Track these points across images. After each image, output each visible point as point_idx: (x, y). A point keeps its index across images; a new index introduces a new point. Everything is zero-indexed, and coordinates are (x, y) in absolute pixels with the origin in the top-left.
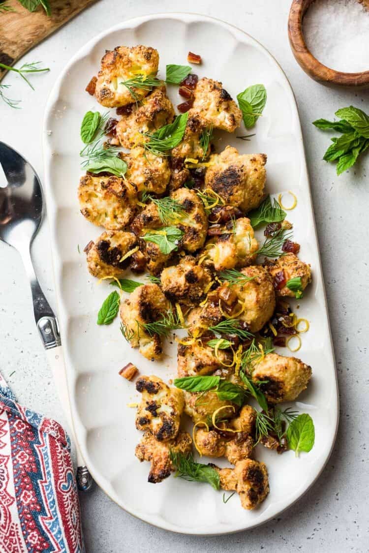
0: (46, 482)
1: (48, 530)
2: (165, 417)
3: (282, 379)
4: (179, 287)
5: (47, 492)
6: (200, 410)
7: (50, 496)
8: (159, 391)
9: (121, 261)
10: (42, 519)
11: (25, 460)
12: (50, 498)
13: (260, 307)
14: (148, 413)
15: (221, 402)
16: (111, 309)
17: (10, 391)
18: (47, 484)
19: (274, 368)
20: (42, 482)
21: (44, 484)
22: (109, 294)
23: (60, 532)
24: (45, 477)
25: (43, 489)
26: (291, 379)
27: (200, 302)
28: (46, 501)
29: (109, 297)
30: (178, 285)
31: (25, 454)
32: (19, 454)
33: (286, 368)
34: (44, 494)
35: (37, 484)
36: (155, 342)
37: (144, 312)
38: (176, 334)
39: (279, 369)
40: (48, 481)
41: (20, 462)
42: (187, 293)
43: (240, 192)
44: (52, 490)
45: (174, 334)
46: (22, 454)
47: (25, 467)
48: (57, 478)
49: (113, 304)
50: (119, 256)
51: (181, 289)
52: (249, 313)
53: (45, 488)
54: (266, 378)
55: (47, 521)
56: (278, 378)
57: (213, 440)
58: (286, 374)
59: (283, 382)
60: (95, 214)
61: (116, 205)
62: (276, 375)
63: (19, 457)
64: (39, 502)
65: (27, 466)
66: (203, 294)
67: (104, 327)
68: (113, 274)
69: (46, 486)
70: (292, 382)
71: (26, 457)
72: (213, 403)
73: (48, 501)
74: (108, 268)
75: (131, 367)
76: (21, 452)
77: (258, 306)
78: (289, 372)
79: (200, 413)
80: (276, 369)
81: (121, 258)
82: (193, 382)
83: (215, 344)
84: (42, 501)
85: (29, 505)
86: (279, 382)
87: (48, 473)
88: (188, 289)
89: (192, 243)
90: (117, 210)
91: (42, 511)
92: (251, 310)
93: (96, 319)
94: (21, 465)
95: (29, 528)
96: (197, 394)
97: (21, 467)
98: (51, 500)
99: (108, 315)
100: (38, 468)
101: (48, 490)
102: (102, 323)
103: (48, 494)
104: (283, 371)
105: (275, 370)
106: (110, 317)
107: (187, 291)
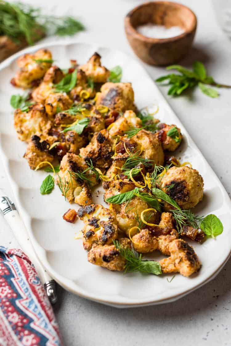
1: (26, 309)
2: (105, 223)
3: (182, 179)
4: (94, 151)
5: (20, 285)
6: (130, 215)
8: (96, 209)
9: (50, 149)
10: (20, 302)
13: (153, 146)
14: (92, 228)
15: (144, 207)
16: (49, 184)
19: (175, 173)
22: (46, 177)
23: (36, 307)
26: (190, 178)
27: (111, 157)
29: (46, 179)
30: (93, 149)
33: (184, 171)
36: (85, 188)
37: (73, 167)
38: (100, 191)
39: (179, 173)
42: (101, 152)
43: (120, 101)
45: (98, 191)
48: (27, 277)
49: (50, 182)
50: (48, 146)
51: (95, 152)
52: (147, 151)
54: (172, 182)
55: (25, 301)
56: (180, 179)
57: (146, 233)
58: (186, 175)
59: (184, 181)
60: (27, 132)
61: (40, 119)
62: (178, 177)
66: (111, 150)
67: (46, 196)
68: (46, 160)
70: (192, 180)
72: (139, 207)
75: (71, 211)
77: (151, 144)
78: (187, 173)
79: (131, 218)
80: (177, 173)
81: (49, 147)
82: (120, 198)
83: (129, 173)
84: (17, 290)
85: (6, 296)
86: (182, 182)
87: (19, 274)
88: (100, 149)
89: (96, 125)
90: (41, 123)
91: (19, 296)
92: (147, 149)
93: (39, 192)
95: (9, 311)
96: (124, 203)
99: (48, 187)
102: (44, 193)
104: (183, 173)
105: (176, 174)
106: (49, 188)
107: (100, 151)
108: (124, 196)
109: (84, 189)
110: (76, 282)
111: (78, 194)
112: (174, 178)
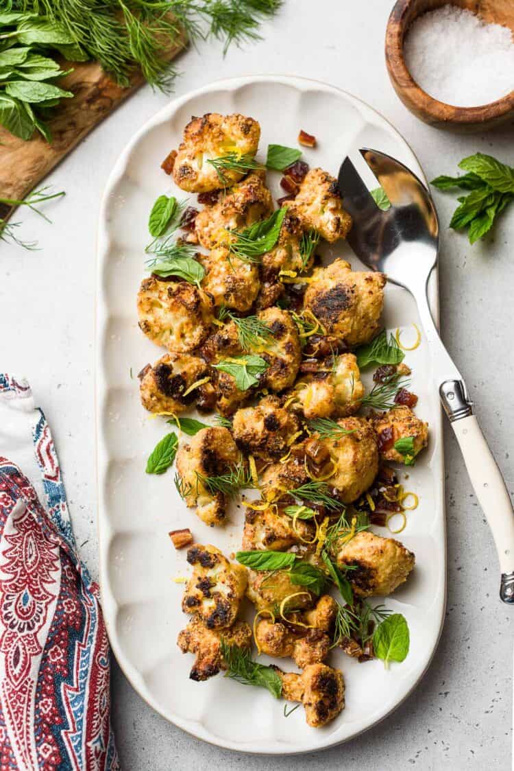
0: (84, 646)
2: (220, 599)
3: (374, 566)
4: (255, 435)
5: (81, 659)
6: (266, 595)
7: (84, 664)
8: (217, 565)
9: (184, 395)
11: (72, 610)
12: (84, 666)
13: (357, 470)
14: (199, 592)
15: (294, 587)
16: (165, 455)
17: (70, 528)
18: (86, 649)
19: (367, 550)
20: (79, 645)
21: (81, 648)
22: (165, 435)
23: (81, 710)
24: (85, 641)
25: (78, 653)
26: (387, 567)
27: (281, 457)
28: (77, 669)
29: (165, 439)
30: (254, 431)
31: (73, 604)
32: (67, 601)
33: (382, 552)
34: (78, 659)
35: (74, 645)
36: (217, 502)
37: (206, 462)
39: (373, 552)
40: (87, 646)
41: (65, 611)
42: (266, 443)
43: (347, 320)
44: (88, 658)
45: (243, 496)
46: (70, 603)
47: (68, 618)
49: (169, 450)
50: (181, 388)
51: (257, 437)
52: (341, 477)
53: (81, 652)
54: (355, 562)
56: (370, 564)
57: (278, 635)
58: (381, 560)
59: (376, 569)
60: (156, 329)
61: (185, 319)
62: (368, 559)
63: (66, 604)
65: (71, 618)
66: (285, 446)
67: (154, 477)
68: (173, 409)
69: (83, 651)
70: (388, 571)
71: (73, 608)
72: (284, 587)
73: (80, 670)
74: (167, 402)
76: (69, 599)
77: (355, 468)
78: (385, 557)
79: (266, 599)
80: (369, 551)
81: (184, 391)
82: (260, 559)
83: (294, 512)
84: (72, 665)
86: (370, 569)
88: (266, 439)
89: (278, 379)
90: (185, 326)
91: (69, 678)
92: (345, 473)
94: (65, 613)
96: (264, 573)
97: (65, 616)
98: (84, 669)
99: (161, 462)
100: (82, 627)
101: (84, 656)
102: (151, 471)
103: (82, 662)
104: (378, 556)
105: (367, 553)
106: (163, 465)
107: (265, 441)
108: (268, 558)
109: (214, 503)
110: (147, 678)
111: (204, 504)
112: (361, 557)
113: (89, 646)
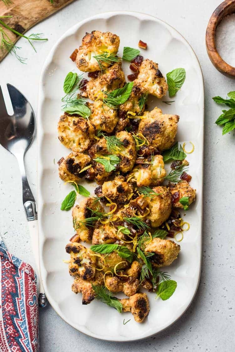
0: (20, 299)
1: (19, 327)
5: (20, 305)
7: (22, 307)
9: (80, 173)
10: (16, 319)
11: (10, 285)
12: (22, 308)
16: (70, 201)
17: (3, 244)
18: (21, 300)
19: (158, 246)
20: (18, 299)
21: (19, 300)
22: (70, 192)
23: (26, 328)
24: (20, 296)
26: (168, 253)
27: (125, 205)
28: (20, 310)
29: (70, 194)
31: (10, 282)
32: (6, 281)
34: (19, 306)
35: (15, 299)
40: (22, 299)
41: (6, 286)
42: (117, 199)
43: (159, 138)
44: (23, 304)
46: (8, 281)
47: (9, 289)
48: (27, 298)
49: (72, 199)
50: (79, 169)
51: (113, 196)
53: (19, 302)
55: (19, 321)
56: (160, 253)
59: (163, 255)
60: (67, 140)
61: (81, 136)
62: (159, 251)
63: (6, 283)
64: (15, 310)
65: (10, 288)
67: (65, 212)
68: (74, 180)
69: (20, 301)
70: (169, 255)
71: (10, 283)
73: (21, 310)
74: (71, 176)
76: (7, 280)
78: (167, 249)
81: (80, 171)
84: (17, 309)
85: (9, 311)
86: (160, 255)
87: (22, 294)
89: (125, 167)
90: (81, 140)
91: (17, 315)
92: (155, 213)
93: (60, 206)
94: (6, 287)
95: (8, 324)
97: (6, 288)
98: (23, 310)
99: (68, 204)
100: (17, 291)
101: (21, 303)
102: (63, 209)
103: (21, 306)
105: (158, 248)
106: (69, 206)
113: (22, 298)
